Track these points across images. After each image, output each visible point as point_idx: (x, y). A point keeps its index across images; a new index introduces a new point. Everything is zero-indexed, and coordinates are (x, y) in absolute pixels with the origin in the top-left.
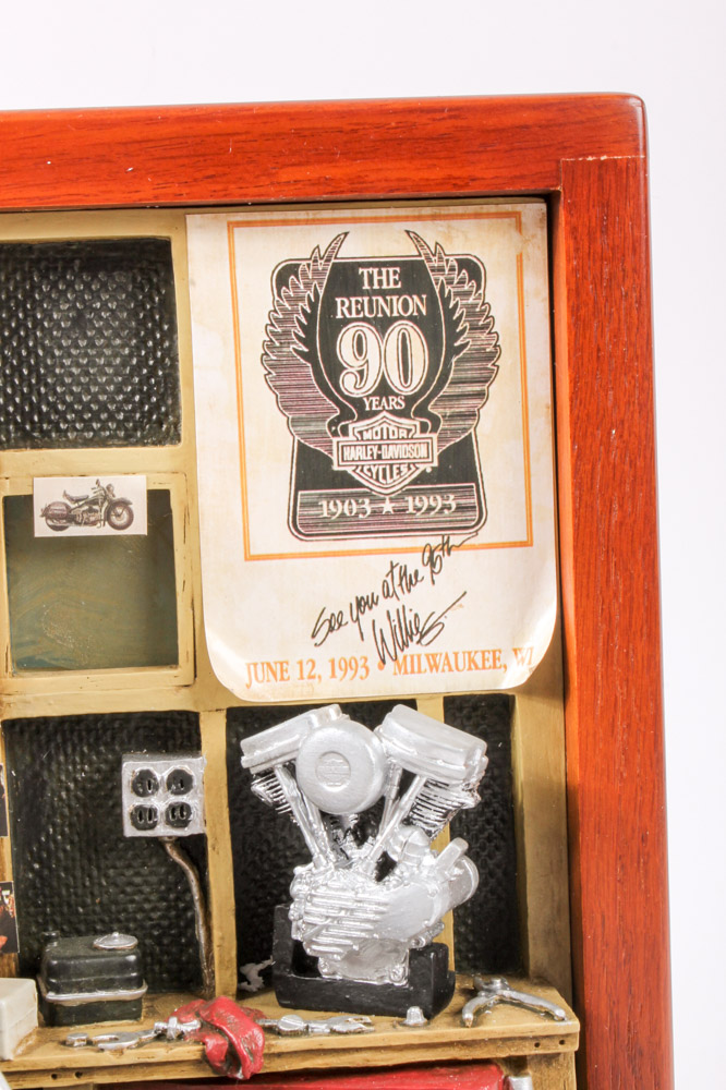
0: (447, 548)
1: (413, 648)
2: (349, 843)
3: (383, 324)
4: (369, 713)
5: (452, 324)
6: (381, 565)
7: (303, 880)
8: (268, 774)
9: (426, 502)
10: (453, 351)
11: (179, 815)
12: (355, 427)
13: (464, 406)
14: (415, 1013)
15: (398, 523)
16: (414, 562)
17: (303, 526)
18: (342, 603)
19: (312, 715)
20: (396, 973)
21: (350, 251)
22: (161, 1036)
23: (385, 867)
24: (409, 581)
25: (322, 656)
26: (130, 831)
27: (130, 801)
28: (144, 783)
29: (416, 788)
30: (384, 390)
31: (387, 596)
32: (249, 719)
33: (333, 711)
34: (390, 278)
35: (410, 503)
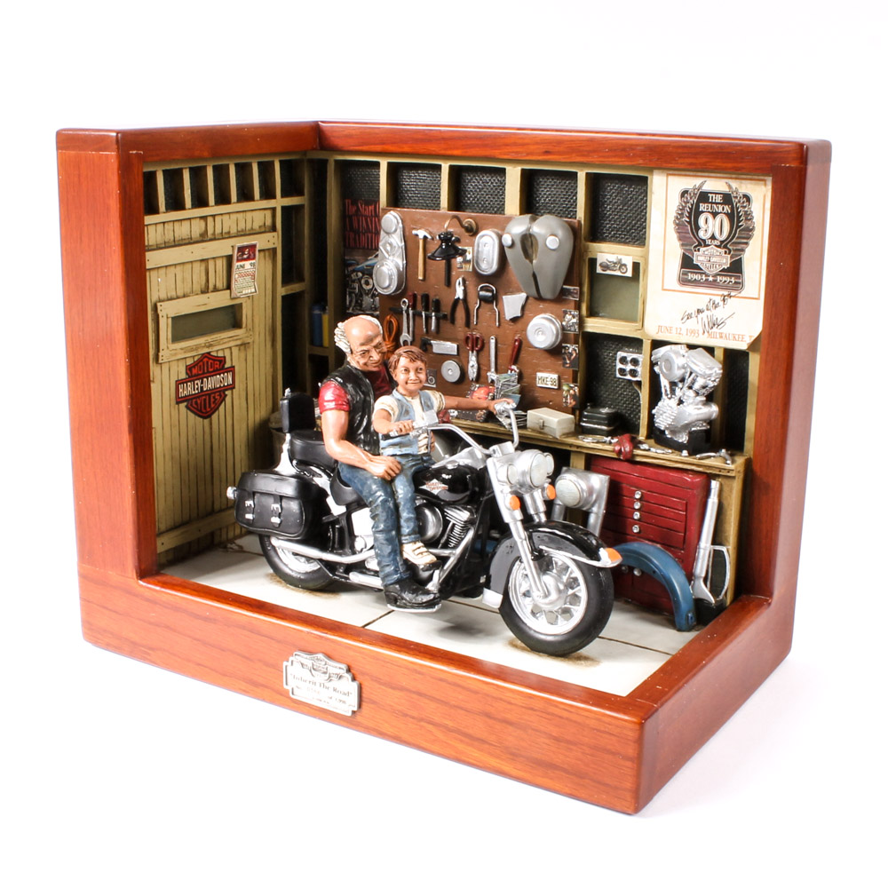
0: (730, 296)
1: (715, 329)
3: (715, 214)
5: (739, 217)
6: (707, 298)
9: (724, 279)
10: (738, 227)
11: (633, 373)
12: (702, 249)
13: (739, 247)
14: (685, 453)
15: (713, 284)
16: (718, 300)
17: (684, 281)
18: (693, 310)
20: (684, 439)
21: (706, 188)
23: (681, 402)
24: (716, 306)
25: (684, 327)
26: (618, 375)
27: (619, 366)
28: (624, 360)
29: (693, 375)
30: (713, 237)
31: (708, 310)
32: (657, 344)
33: (684, 347)
34: (719, 199)
35: (719, 278)
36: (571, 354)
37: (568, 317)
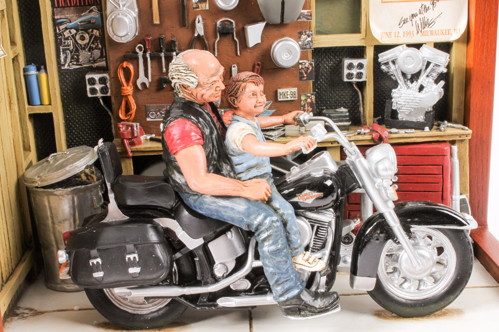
0: (438, 0)
1: (427, 29)
2: (409, 83)
4: (418, 46)
6: (419, 5)
7: (395, 93)
8: (387, 64)
11: (360, 75)
14: (427, 129)
16: (428, 4)
18: (407, 15)
19: (400, 47)
20: (421, 118)
22: (359, 134)
23: (421, 88)
24: (427, 9)
25: (401, 31)
26: (346, 80)
27: (346, 71)
28: (350, 66)
29: (431, 66)
31: (420, 13)
32: (380, 49)
33: (405, 46)
36: (308, 69)
37: (303, 37)
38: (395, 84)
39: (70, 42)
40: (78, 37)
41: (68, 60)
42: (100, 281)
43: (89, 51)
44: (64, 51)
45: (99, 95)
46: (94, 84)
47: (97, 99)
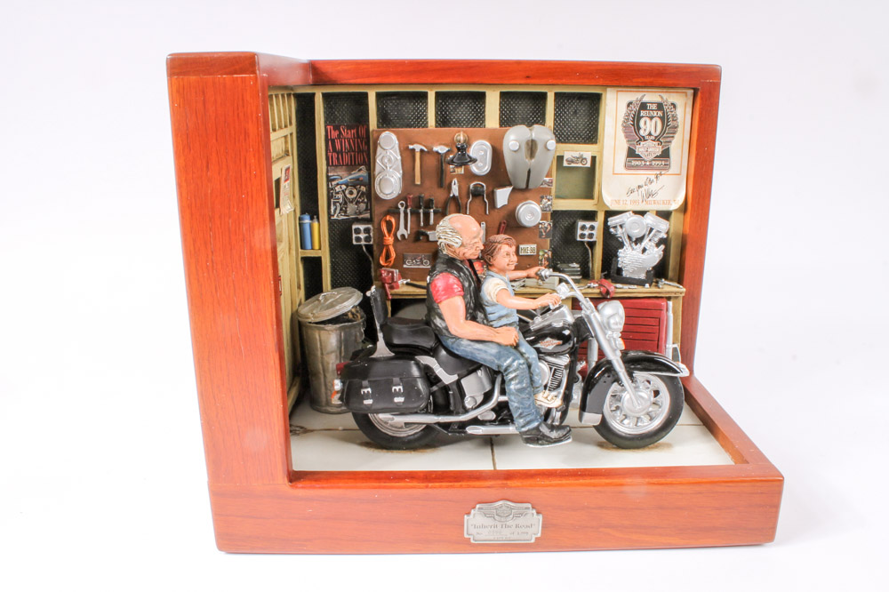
0: (661, 174)
1: (650, 198)
2: (633, 244)
3: (651, 118)
4: (642, 213)
5: (668, 119)
6: (645, 177)
7: (621, 252)
8: (615, 227)
9: (657, 162)
10: (667, 126)
11: (591, 236)
12: (642, 143)
13: (668, 140)
14: (647, 285)
15: (650, 167)
16: (653, 177)
17: (628, 167)
18: (634, 186)
19: (627, 213)
20: (643, 276)
21: (645, 100)
22: (589, 287)
23: (644, 250)
24: (651, 182)
25: (629, 199)
26: (579, 239)
27: (579, 232)
28: (583, 228)
29: (653, 233)
30: (650, 134)
31: (645, 185)
32: (609, 214)
33: (632, 213)
34: (654, 107)
35: (653, 163)
36: (547, 228)
37: (544, 200)
38: (622, 245)
39: (340, 196)
40: (347, 192)
41: (338, 211)
42: (369, 407)
43: (356, 204)
44: (335, 203)
45: (363, 243)
46: (359, 233)
47: (360, 246)
